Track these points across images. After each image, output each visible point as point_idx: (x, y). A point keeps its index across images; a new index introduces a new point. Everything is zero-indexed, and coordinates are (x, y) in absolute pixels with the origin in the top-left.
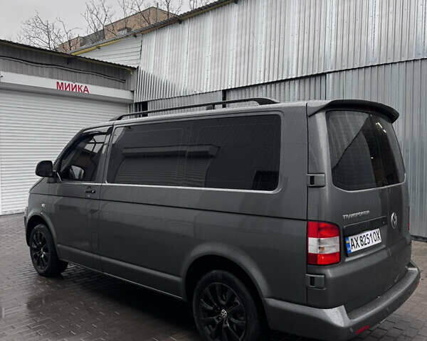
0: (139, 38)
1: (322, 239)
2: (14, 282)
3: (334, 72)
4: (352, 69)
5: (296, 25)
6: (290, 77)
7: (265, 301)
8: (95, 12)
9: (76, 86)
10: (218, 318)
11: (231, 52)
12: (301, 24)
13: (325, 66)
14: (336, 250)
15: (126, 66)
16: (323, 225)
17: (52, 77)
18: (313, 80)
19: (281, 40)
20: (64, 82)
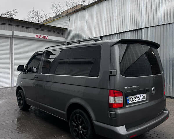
0: (69, 17)
1: (115, 97)
2: (10, 112)
3: (145, 28)
4: (153, 26)
5: (130, 9)
6: (127, 31)
7: (94, 123)
8: (56, 7)
9: (43, 36)
10: (78, 129)
11: (104, 21)
12: (132, 8)
13: (141, 26)
14: (121, 102)
15: (63, 28)
16: (116, 91)
17: (34, 33)
18: (137, 31)
19: (124, 15)
20: (39, 35)
